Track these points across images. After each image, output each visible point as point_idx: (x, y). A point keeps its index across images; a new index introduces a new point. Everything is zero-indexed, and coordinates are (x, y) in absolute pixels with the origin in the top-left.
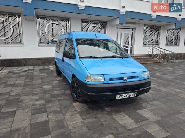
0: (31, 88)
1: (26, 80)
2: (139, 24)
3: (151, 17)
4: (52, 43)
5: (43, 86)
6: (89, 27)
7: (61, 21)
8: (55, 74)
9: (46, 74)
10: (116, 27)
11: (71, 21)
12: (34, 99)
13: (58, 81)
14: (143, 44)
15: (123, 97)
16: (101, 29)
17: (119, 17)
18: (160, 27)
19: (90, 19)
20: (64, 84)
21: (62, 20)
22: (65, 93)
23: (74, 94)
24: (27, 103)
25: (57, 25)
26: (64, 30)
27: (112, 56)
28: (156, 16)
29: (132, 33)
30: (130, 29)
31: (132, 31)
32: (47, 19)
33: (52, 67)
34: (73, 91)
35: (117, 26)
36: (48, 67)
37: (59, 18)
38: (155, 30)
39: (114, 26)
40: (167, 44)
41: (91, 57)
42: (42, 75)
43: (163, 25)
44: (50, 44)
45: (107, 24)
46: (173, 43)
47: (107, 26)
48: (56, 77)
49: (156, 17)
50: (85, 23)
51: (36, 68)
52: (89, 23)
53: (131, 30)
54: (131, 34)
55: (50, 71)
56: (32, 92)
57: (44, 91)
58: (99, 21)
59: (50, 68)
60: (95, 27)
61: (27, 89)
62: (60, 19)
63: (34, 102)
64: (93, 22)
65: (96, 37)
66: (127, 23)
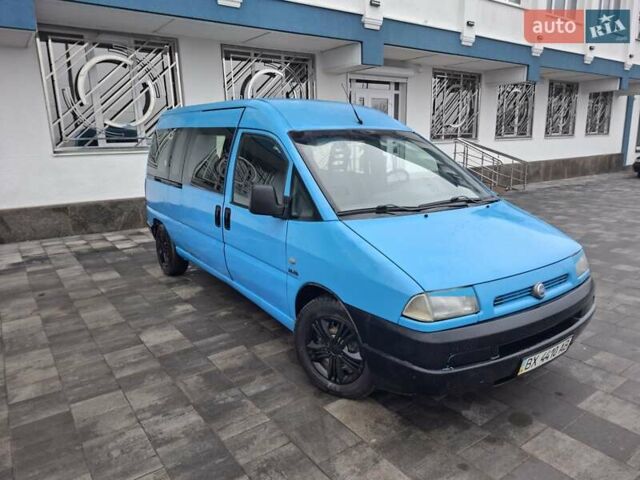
0: (92, 352)
1: (46, 313)
2: (419, 65)
3: (461, 41)
4: (108, 141)
5: (140, 333)
6: (250, 77)
7: (143, 50)
8: (157, 272)
9: (115, 275)
10: (344, 75)
11: (181, 52)
12: (144, 411)
13: (186, 301)
14: (432, 135)
15: (539, 363)
16: (294, 84)
17: (361, 43)
18: (480, 76)
19: (255, 44)
20: (223, 313)
21: (145, 46)
22: (257, 359)
23: (319, 366)
24: (125, 438)
25: (125, 66)
26: (156, 87)
27: (449, 198)
28: (473, 40)
29: (397, 96)
30: (388, 83)
31: (397, 92)
32: (82, 44)
33: (122, 237)
34: (310, 355)
35: (352, 73)
36: (104, 239)
37: (132, 40)
38: (465, 87)
39: (340, 74)
40: (498, 134)
41: (382, 211)
42: (103, 282)
43: (486, 72)
44: (102, 143)
45: (313, 67)
46: (516, 129)
47: (315, 71)
48: (170, 285)
49: (474, 44)
50: (234, 59)
51: (54, 247)
52: (250, 61)
53: (393, 86)
54: (392, 101)
55: (126, 258)
56: (111, 374)
57: (161, 359)
58: (285, 52)
59: (118, 246)
60: (272, 75)
61: (78, 360)
62: (136, 42)
63: (156, 428)
64: (267, 56)
65: (361, 122)
66: (388, 63)
